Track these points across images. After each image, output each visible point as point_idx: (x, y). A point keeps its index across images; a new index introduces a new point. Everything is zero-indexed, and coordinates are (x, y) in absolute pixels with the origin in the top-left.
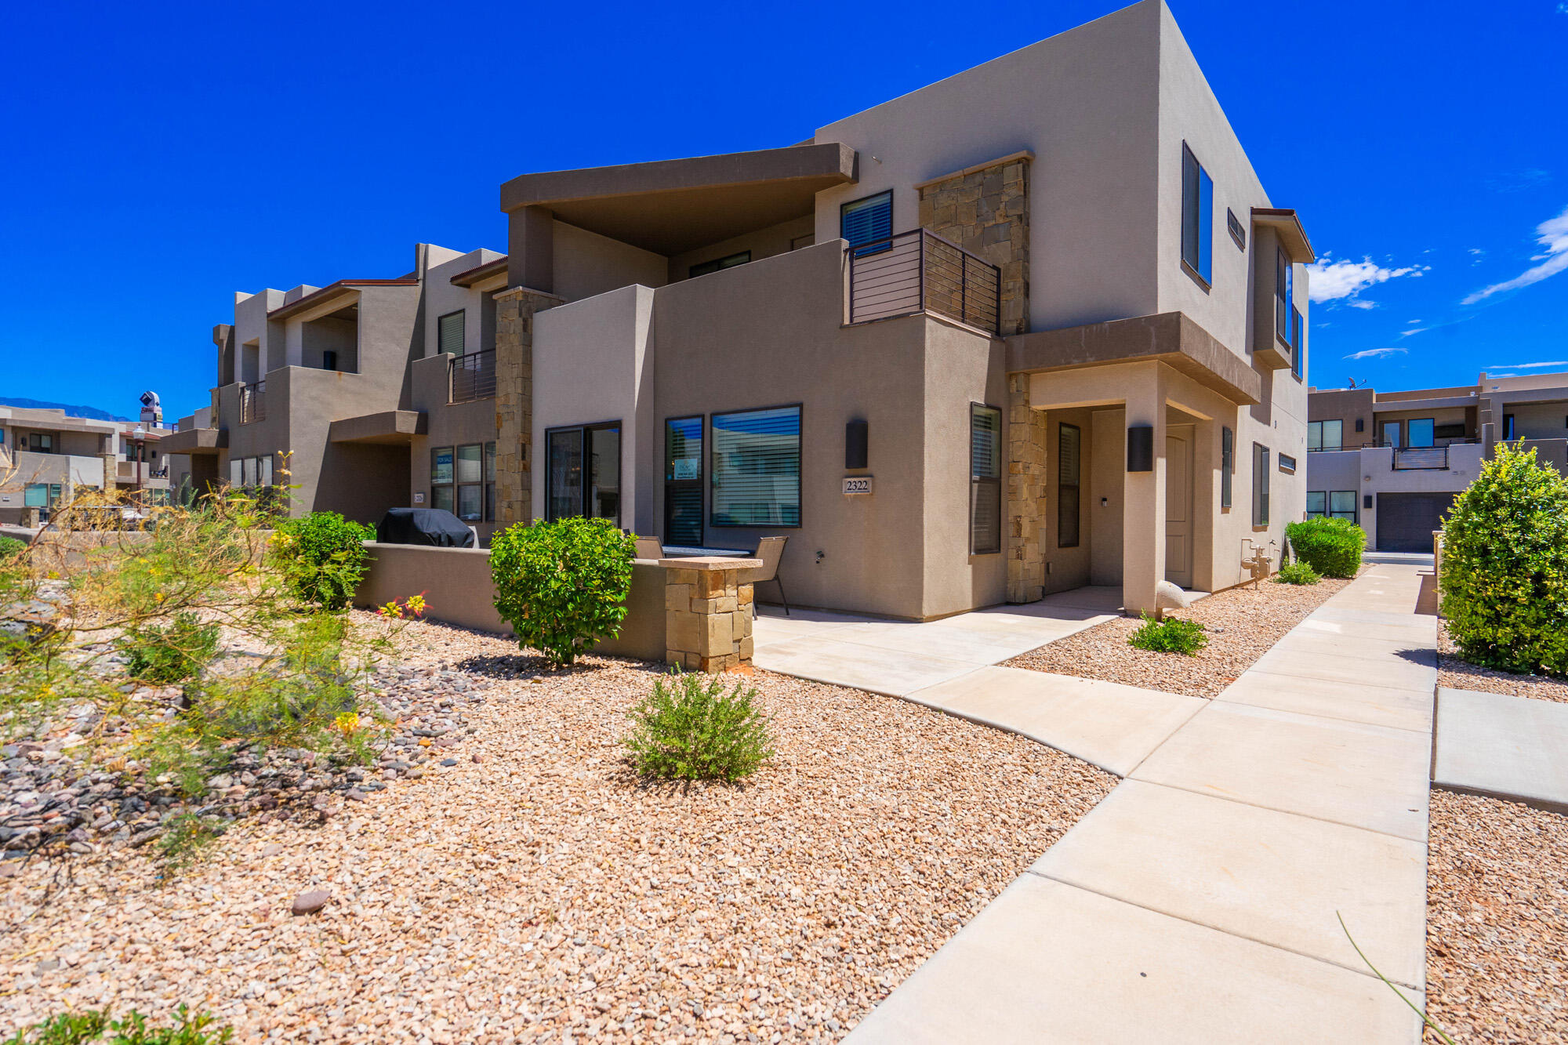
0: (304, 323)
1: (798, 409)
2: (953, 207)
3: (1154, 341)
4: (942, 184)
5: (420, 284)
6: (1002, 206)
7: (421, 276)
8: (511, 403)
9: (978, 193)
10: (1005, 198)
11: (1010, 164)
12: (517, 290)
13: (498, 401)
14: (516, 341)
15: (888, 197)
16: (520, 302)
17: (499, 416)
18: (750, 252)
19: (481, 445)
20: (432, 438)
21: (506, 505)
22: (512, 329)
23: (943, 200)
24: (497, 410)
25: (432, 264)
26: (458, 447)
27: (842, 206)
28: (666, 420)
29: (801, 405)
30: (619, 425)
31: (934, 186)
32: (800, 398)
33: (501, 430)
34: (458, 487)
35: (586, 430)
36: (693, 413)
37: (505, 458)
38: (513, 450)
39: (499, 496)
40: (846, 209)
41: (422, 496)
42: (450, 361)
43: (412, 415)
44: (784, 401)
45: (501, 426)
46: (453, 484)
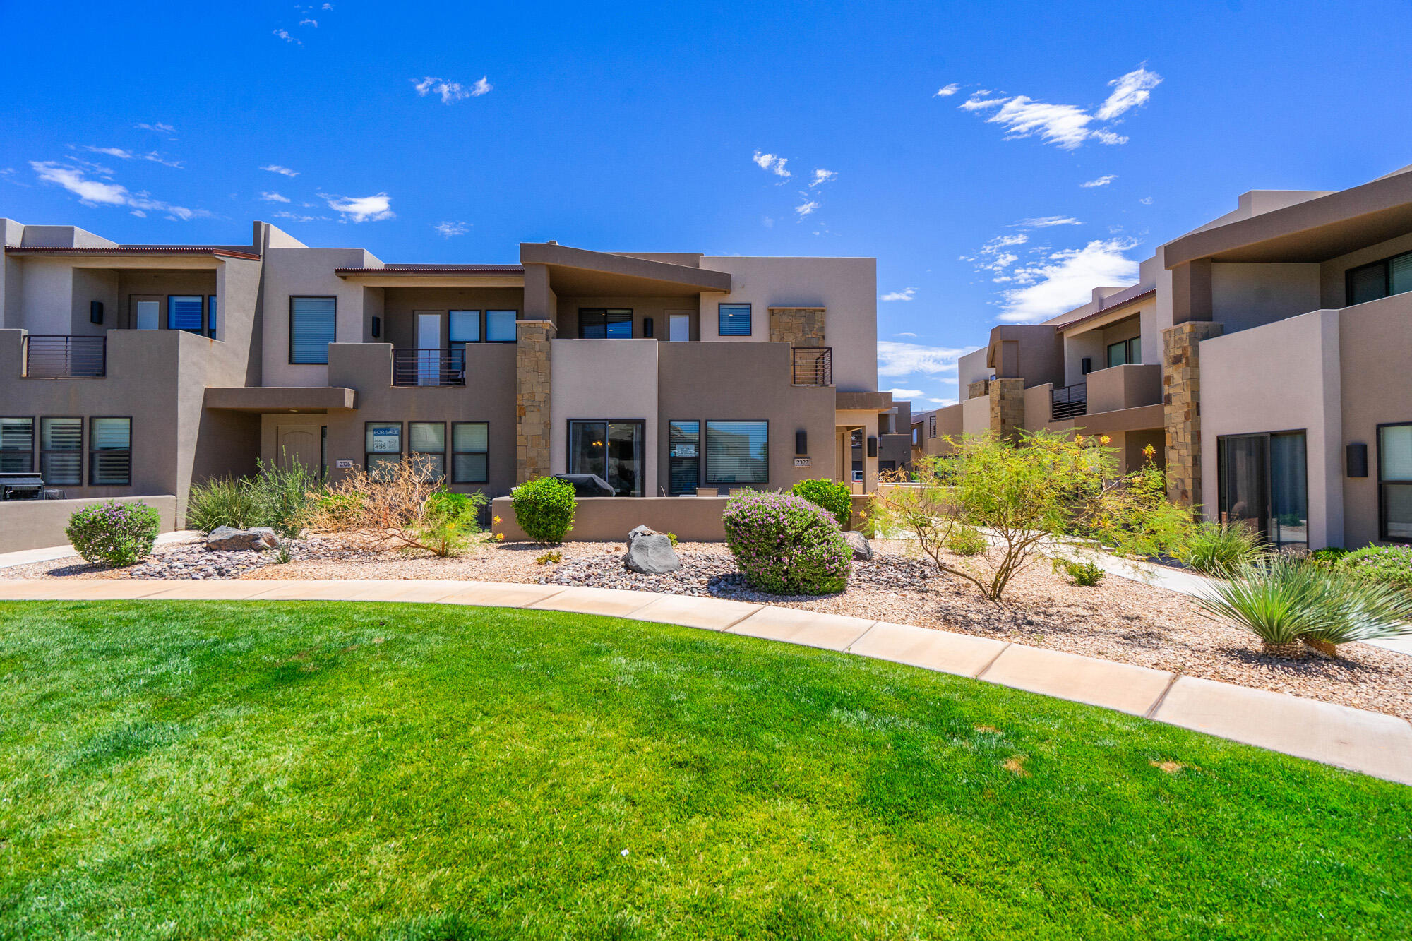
0: (76, 267)
1: (766, 422)
2: (790, 324)
3: (883, 403)
4: (784, 311)
5: (261, 258)
6: (815, 329)
7: (262, 253)
8: (537, 399)
10: (816, 326)
11: (819, 311)
12: (545, 322)
13: (519, 397)
14: (543, 357)
15: (748, 307)
16: (547, 330)
17: (521, 407)
18: (632, 310)
19: (445, 423)
20: (365, 414)
21: (531, 471)
22: (538, 347)
23: (785, 318)
24: (519, 403)
25: (273, 244)
26: (410, 423)
27: (719, 304)
28: (670, 421)
29: (768, 421)
30: (642, 422)
31: (780, 311)
32: (767, 418)
33: (524, 417)
34: (410, 456)
35: (609, 423)
36: (692, 418)
37: (529, 437)
38: (539, 432)
39: (521, 464)
40: (721, 305)
41: (351, 462)
42: (392, 351)
43: (352, 393)
44: (757, 418)
45: (525, 414)
46: (401, 453)
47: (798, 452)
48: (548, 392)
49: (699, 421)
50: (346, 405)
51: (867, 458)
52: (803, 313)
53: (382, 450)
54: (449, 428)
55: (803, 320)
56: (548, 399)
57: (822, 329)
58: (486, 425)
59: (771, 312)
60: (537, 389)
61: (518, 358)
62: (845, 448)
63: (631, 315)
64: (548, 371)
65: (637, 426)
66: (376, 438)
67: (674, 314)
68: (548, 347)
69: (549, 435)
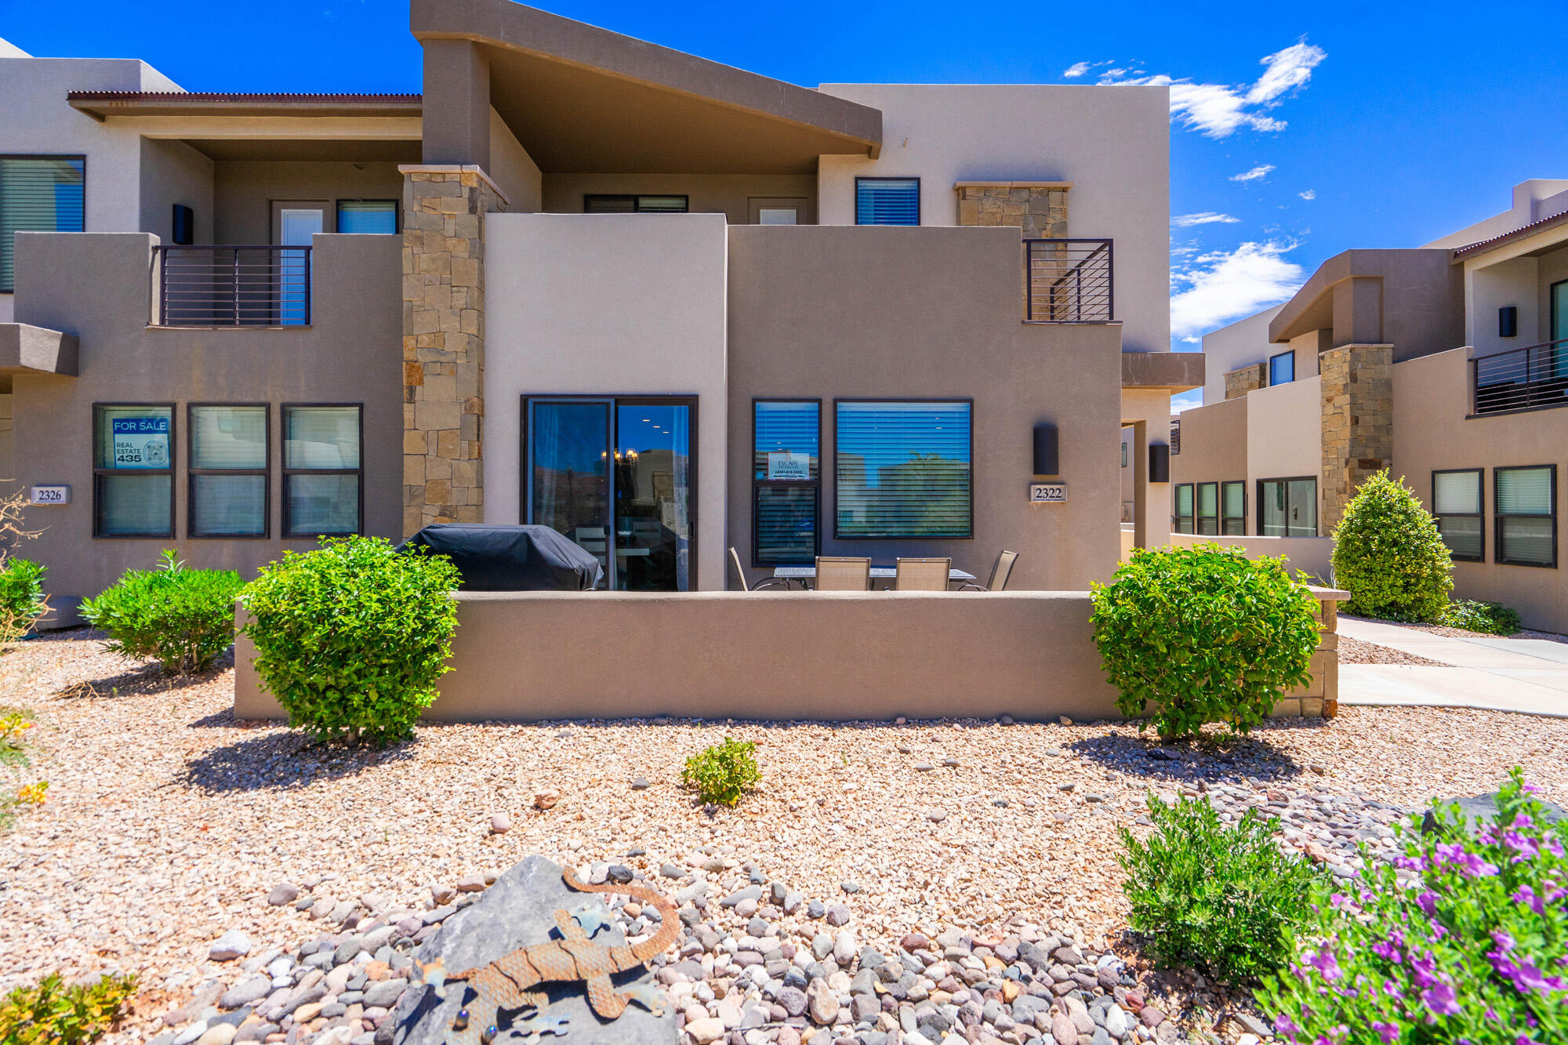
1: (968, 404)
2: (999, 216)
3: (1187, 375)
4: (986, 189)
6: (1049, 227)
8: (449, 348)
10: (1051, 220)
11: (1055, 189)
12: (467, 169)
13: (409, 341)
14: (462, 251)
15: (914, 185)
16: (472, 190)
17: (413, 365)
18: (686, 198)
19: (267, 406)
20: (93, 386)
21: (437, 512)
22: (450, 229)
23: (989, 205)
24: (407, 355)
26: (190, 406)
27: (857, 179)
28: (754, 401)
29: (970, 401)
30: (690, 402)
31: (979, 189)
32: (968, 395)
33: (419, 389)
34: (191, 478)
35: (617, 402)
36: (802, 395)
37: (432, 436)
38: (455, 423)
39: (413, 497)
40: (861, 183)
41: (62, 491)
42: (155, 249)
43: (52, 337)
44: (945, 395)
45: (421, 382)
46: (171, 471)
47: (1037, 470)
48: (474, 330)
49: (819, 401)
50: (24, 361)
51: (1148, 485)
52: (1025, 194)
53: (135, 464)
54: (278, 417)
55: (1025, 208)
56: (479, 346)
57: (1063, 227)
58: (355, 411)
59: (960, 193)
60: (450, 325)
61: (406, 252)
64: (475, 283)
65: (680, 413)
66: (120, 438)
67: (767, 207)
68: (476, 231)
69: (479, 430)
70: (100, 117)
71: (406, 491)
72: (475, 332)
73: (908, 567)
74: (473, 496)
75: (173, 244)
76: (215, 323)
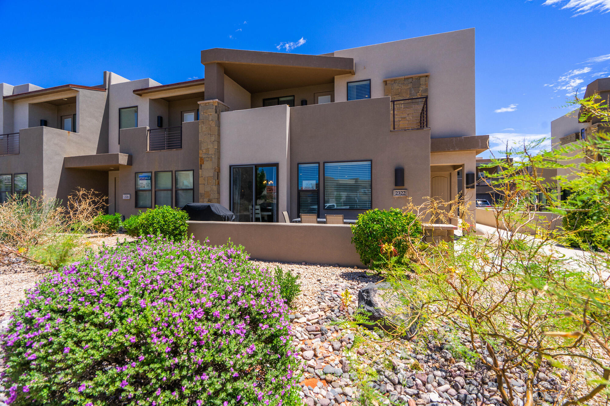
0: (30, 104)
2: (400, 90)
3: (480, 144)
4: (395, 80)
5: (107, 91)
6: (420, 91)
7: (107, 87)
8: (210, 153)
9: (410, 85)
10: (421, 89)
11: (423, 77)
12: (214, 100)
13: (200, 152)
14: (213, 124)
15: (368, 82)
16: (216, 106)
17: (202, 159)
18: (294, 96)
19: (172, 171)
20: (135, 168)
21: (207, 200)
22: (210, 118)
23: (396, 86)
24: (200, 156)
25: (113, 82)
26: (155, 172)
27: (347, 83)
28: (298, 164)
29: (371, 161)
30: (276, 165)
31: (392, 81)
32: (371, 158)
33: (203, 165)
34: (155, 192)
35: (255, 166)
36: (313, 162)
37: (206, 178)
38: (212, 175)
39: (201, 196)
40: (349, 84)
41: (129, 195)
42: (148, 130)
43: (126, 156)
44: (362, 159)
45: (203, 163)
46: (151, 190)
47: (396, 185)
48: (216, 147)
49: (319, 163)
50: (120, 163)
51: (466, 190)
52: (410, 80)
53: (143, 188)
54: (174, 174)
56: (218, 151)
57: (426, 90)
58: (192, 172)
59: (385, 83)
60: (210, 146)
61: (200, 126)
62: (452, 183)
63: (294, 100)
64: (216, 134)
65: (274, 168)
66: (141, 181)
67: (320, 96)
68: (217, 118)
69: (218, 176)
70: (140, 95)
71: (200, 194)
72: (217, 148)
73: (330, 217)
74: (216, 196)
75: (158, 128)
76: (160, 149)
